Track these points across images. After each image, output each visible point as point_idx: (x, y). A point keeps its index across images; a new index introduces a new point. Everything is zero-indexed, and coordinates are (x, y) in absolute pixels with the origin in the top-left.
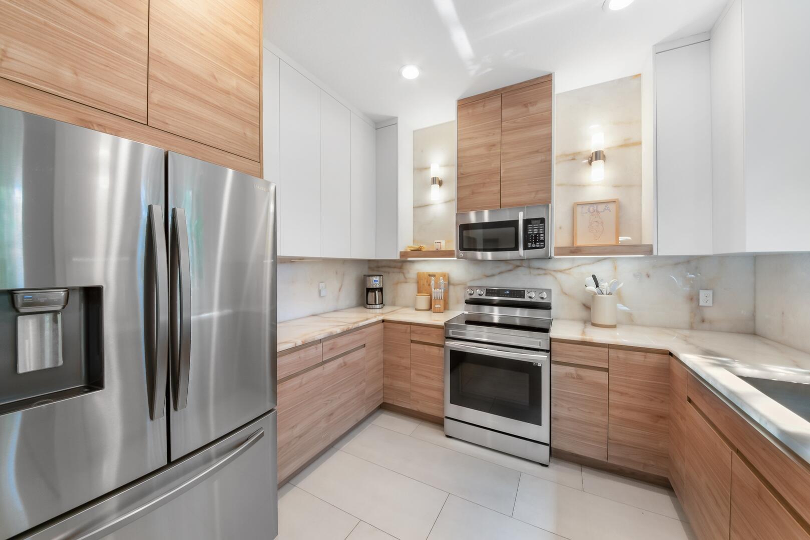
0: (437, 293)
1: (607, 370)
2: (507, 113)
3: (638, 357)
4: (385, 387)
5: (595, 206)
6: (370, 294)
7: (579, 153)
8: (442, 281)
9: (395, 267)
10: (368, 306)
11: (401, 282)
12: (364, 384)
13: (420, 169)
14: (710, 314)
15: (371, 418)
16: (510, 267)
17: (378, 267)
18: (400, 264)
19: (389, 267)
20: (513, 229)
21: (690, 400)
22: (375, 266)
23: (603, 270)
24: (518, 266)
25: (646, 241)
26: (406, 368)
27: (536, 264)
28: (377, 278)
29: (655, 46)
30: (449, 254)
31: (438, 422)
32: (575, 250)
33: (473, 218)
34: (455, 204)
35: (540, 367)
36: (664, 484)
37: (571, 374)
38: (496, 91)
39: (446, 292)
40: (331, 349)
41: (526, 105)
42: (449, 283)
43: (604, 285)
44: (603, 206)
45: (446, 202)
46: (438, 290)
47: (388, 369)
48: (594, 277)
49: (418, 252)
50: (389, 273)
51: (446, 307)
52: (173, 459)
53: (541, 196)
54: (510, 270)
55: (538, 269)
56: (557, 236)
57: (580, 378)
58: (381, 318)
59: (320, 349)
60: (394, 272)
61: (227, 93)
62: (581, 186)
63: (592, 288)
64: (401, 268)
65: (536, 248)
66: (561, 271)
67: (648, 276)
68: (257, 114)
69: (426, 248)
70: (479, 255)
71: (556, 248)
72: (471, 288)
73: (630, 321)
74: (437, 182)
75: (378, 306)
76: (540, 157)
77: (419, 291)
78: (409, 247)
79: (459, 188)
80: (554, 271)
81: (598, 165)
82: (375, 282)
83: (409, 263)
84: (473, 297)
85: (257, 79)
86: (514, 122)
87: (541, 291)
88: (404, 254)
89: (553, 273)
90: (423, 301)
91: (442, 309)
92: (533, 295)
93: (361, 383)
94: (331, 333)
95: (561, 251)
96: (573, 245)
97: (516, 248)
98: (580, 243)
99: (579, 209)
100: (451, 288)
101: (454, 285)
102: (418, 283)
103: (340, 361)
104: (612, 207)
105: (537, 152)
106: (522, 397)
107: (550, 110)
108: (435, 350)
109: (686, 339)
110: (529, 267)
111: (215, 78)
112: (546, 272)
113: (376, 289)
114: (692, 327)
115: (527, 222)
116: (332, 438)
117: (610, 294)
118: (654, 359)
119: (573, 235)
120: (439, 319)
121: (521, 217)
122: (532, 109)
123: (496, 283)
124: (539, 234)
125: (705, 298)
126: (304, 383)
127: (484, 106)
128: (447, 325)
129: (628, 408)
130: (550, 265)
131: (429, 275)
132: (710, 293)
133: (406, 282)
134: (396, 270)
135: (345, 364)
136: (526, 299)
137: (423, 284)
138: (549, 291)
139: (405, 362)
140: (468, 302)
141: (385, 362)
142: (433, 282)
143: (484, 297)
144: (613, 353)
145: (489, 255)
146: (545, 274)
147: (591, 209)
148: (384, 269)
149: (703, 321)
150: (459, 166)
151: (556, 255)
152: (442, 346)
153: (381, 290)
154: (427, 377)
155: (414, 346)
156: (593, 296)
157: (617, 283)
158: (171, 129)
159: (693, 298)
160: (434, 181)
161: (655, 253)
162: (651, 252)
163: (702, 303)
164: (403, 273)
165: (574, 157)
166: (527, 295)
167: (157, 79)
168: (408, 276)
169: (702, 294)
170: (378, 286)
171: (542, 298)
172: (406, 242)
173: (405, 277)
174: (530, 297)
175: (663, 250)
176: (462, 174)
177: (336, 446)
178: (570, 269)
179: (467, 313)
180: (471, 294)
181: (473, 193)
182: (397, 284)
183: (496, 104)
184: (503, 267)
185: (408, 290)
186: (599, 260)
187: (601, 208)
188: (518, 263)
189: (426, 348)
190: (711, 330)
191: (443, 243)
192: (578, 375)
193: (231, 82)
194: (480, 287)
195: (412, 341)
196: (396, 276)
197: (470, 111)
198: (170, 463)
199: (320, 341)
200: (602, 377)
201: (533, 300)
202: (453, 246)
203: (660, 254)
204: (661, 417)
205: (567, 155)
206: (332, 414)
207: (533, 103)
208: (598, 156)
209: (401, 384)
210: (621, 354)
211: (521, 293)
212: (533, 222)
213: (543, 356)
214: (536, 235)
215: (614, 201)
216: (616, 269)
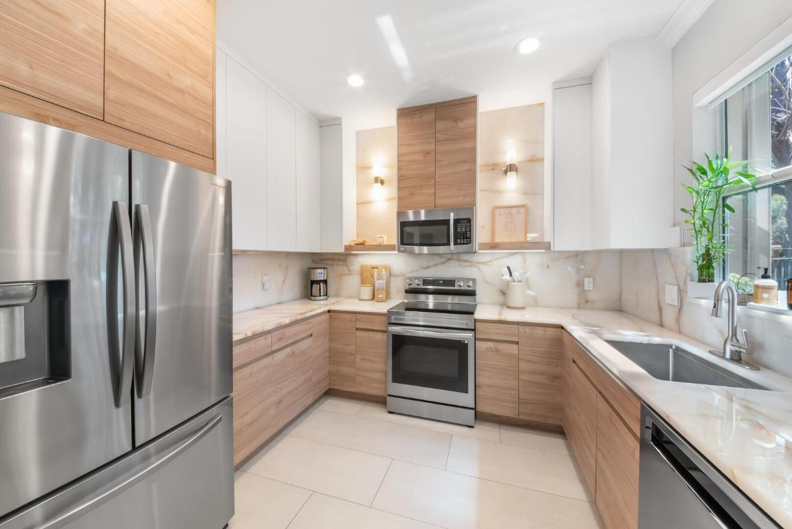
0: (380, 283)
1: (517, 343)
2: (440, 125)
3: (539, 331)
4: (330, 373)
5: (509, 209)
6: (314, 286)
7: (497, 164)
8: (384, 273)
9: (339, 260)
10: (313, 298)
11: (346, 274)
12: (311, 372)
13: (362, 168)
14: (591, 296)
15: (317, 405)
16: (443, 260)
17: (322, 260)
18: (343, 258)
19: (333, 260)
20: (445, 227)
21: (574, 362)
22: (319, 259)
23: (515, 262)
24: (450, 259)
25: (546, 239)
26: (352, 354)
27: (465, 257)
28: (322, 271)
29: (555, 83)
30: (391, 248)
31: (381, 401)
32: (494, 246)
33: (411, 217)
34: (395, 203)
35: (467, 344)
36: (558, 430)
37: (491, 348)
38: (431, 105)
39: (388, 283)
40: (280, 339)
41: (455, 121)
42: (390, 275)
43: (516, 274)
44: (515, 209)
45: (388, 200)
46: (380, 281)
47: (334, 356)
48: (508, 268)
49: (362, 246)
50: (333, 265)
51: (388, 297)
52: (137, 445)
53: (468, 199)
54: (443, 263)
55: (466, 261)
56: (481, 234)
57: (497, 351)
58: (327, 308)
59: (269, 340)
60: (337, 265)
61: (182, 91)
62: (498, 192)
63: (507, 277)
64: (345, 260)
65: (463, 244)
66: (483, 263)
67: (548, 267)
68: (210, 113)
69: (369, 242)
70: (416, 249)
71: (479, 244)
72: (410, 279)
73: (535, 303)
74: (379, 181)
75: (322, 298)
76: (466, 167)
77: (363, 282)
78: (353, 241)
79: (399, 189)
80: (479, 263)
81: (512, 176)
82: (319, 274)
83: (353, 256)
84: (412, 286)
85: (210, 79)
86: (446, 134)
87: (467, 280)
88: (348, 248)
89: (478, 265)
90: (366, 292)
91: (384, 299)
92: (462, 284)
93: (308, 371)
94: (280, 323)
95: (485, 246)
96: (493, 240)
97: (448, 244)
98: (498, 239)
99: (497, 211)
100: (392, 278)
101: (393, 276)
102: (361, 274)
103: (289, 350)
104: (522, 210)
105: (464, 162)
106: (452, 371)
107: (475, 127)
108: (379, 336)
109: (574, 317)
110: (459, 260)
111: (170, 77)
112: (472, 264)
113: (321, 281)
114: (579, 307)
115: (457, 221)
116: (281, 425)
117: (520, 281)
118: (551, 332)
120: (383, 308)
121: (452, 217)
122: (461, 125)
123: (432, 274)
124: (466, 232)
125: (588, 283)
126: (254, 372)
127: (421, 117)
128: (390, 313)
129: (534, 373)
130: (476, 258)
131: (372, 268)
132: (591, 279)
133: (350, 274)
134: (341, 263)
135: (293, 353)
136: (456, 287)
137: (366, 276)
138: (474, 280)
139: (351, 348)
140: (407, 292)
141: (330, 350)
142: (376, 274)
143: (422, 287)
144: (521, 328)
145: (425, 249)
146: (471, 266)
147: (507, 212)
148: (327, 262)
149: (587, 302)
150: (399, 169)
151: (479, 249)
152: (385, 332)
153: (325, 282)
154: (371, 361)
155: (359, 333)
156: (508, 284)
157: (526, 273)
158: (127, 125)
159: (580, 284)
160: (376, 180)
161: (552, 249)
162: (550, 248)
163: (586, 288)
164: (347, 266)
165: (493, 167)
166: (457, 284)
167: (113, 76)
168: (351, 269)
169: (586, 280)
170: (322, 279)
171: (469, 286)
172: (350, 235)
173: (349, 270)
174: (460, 286)
175: (558, 246)
176: (402, 176)
177: (285, 432)
178: (490, 261)
179: (406, 301)
180: (410, 285)
181: (412, 194)
182: (341, 275)
183: (430, 116)
184: (438, 260)
185: (353, 281)
186: (513, 254)
187: (514, 211)
188: (450, 256)
189: (371, 334)
190: (592, 309)
191: (385, 238)
192: (496, 349)
193: (187, 81)
194: (417, 278)
195: (357, 329)
196: (341, 269)
197: (409, 120)
198: (135, 448)
199: (269, 332)
200: (513, 349)
201: (462, 288)
202: (394, 240)
203: (556, 250)
204: (556, 377)
205: (489, 166)
206: (280, 402)
207: (461, 119)
208: (511, 168)
209: (346, 370)
210: (528, 329)
211: (451, 282)
212: (462, 221)
213: (470, 335)
214: (463, 232)
215: (523, 206)
216: (525, 261)
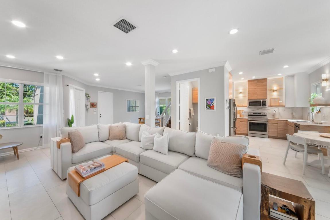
2: (258, 83)
3: (282, 121)
13: (237, 90)
14: (295, 116)
20: (260, 103)
23: (276, 109)
25: (284, 105)
26: (239, 126)
27: (264, 108)
29: (286, 76)
31: (246, 134)
33: (253, 101)
35: (266, 124)
37: (271, 125)
38: (256, 80)
53: (265, 97)
56: (268, 104)
57: (273, 125)
62: (273, 95)
63: (275, 112)
65: (264, 106)
66: (268, 110)
67: (284, 110)
69: (240, 105)
71: (267, 106)
72: (249, 113)
76: (265, 91)
79: (248, 95)
81: (275, 92)
86: (260, 85)
87: (264, 113)
91: (243, 117)
92: (263, 114)
95: (269, 106)
97: (261, 106)
98: (272, 105)
99: (272, 99)
104: (278, 99)
106: (263, 129)
107: (267, 84)
108: (245, 123)
110: (262, 109)
112: (265, 110)
115: (263, 102)
117: (278, 113)
118: (285, 121)
119: (271, 104)
121: (262, 101)
122: (263, 83)
123: (255, 112)
125: (294, 114)
127: (254, 82)
128: (247, 119)
129: (281, 129)
130: (266, 109)
136: (262, 114)
138: (266, 113)
140: (249, 115)
144: (278, 121)
147: (274, 99)
149: (294, 117)
150: (249, 91)
152: (248, 122)
154: (244, 127)
155: (241, 122)
156: (275, 114)
157: (279, 111)
159: (292, 114)
160: (240, 93)
162: (284, 107)
165: (271, 90)
169: (294, 113)
175: (286, 106)
176: (250, 93)
178: (270, 109)
181: (251, 96)
183: (256, 82)
184: (256, 109)
187: (276, 99)
189: (244, 123)
191: (244, 105)
194: (252, 113)
195: (240, 122)
197: (251, 82)
200: (277, 125)
202: (247, 105)
204: (286, 129)
205: (269, 90)
210: (280, 121)
211: (260, 113)
213: (267, 122)
214: (264, 104)
215: (278, 98)
216: (279, 109)
